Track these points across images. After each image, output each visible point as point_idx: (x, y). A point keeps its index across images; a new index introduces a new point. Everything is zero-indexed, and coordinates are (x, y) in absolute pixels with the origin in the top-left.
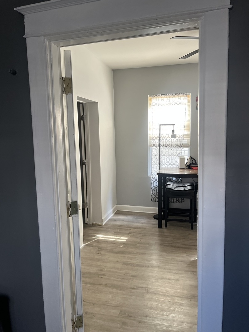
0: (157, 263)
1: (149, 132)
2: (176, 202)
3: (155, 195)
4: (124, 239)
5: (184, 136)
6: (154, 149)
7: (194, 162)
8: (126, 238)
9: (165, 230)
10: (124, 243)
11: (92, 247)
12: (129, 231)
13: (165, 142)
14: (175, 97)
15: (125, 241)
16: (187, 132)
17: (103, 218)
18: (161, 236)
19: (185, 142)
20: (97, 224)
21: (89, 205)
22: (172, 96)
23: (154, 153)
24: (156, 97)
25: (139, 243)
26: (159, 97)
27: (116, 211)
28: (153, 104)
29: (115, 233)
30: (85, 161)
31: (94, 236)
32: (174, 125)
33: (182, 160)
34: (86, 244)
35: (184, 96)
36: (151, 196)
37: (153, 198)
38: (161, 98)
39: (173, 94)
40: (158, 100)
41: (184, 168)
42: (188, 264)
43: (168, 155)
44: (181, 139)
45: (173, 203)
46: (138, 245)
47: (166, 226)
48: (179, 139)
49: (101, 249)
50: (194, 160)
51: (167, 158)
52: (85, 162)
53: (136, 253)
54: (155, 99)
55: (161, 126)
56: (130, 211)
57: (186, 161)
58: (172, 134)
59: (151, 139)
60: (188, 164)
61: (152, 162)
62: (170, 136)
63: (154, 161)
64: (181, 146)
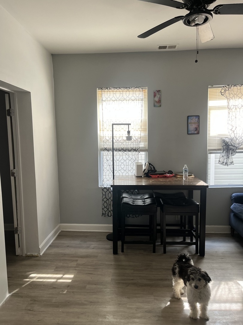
0: (115, 320)
1: (100, 133)
2: (132, 217)
3: (107, 208)
4: (68, 278)
5: (140, 138)
6: (106, 153)
7: (153, 169)
8: (72, 276)
9: (122, 257)
10: (69, 286)
11: (22, 297)
12: (75, 263)
13: (119, 145)
14: (129, 91)
15: (70, 281)
16: (144, 134)
17: (40, 247)
18: (119, 266)
19: (142, 145)
20: (32, 255)
21: (21, 230)
22: (126, 90)
23: (106, 158)
24: (106, 90)
25: (89, 283)
26: (110, 90)
27: (59, 232)
28: (104, 99)
29: (57, 268)
30: (13, 171)
31: (27, 277)
32: (130, 124)
33: (139, 167)
34: (13, 292)
35: (140, 91)
36: (103, 209)
37: (105, 212)
38: (113, 91)
39: (127, 88)
40: (109, 95)
41: (142, 177)
42: (159, 317)
43: (122, 160)
44: (138, 142)
45: (129, 217)
46: (88, 286)
47: (123, 251)
48: (136, 142)
49: (35, 301)
50: (152, 167)
51: (121, 164)
52: (14, 173)
53: (86, 303)
54: (105, 93)
55: (114, 126)
56: (78, 231)
57: (144, 168)
58: (127, 136)
59: (102, 142)
60: (146, 171)
61: (104, 168)
62: (125, 139)
63: (106, 167)
64: (138, 150)
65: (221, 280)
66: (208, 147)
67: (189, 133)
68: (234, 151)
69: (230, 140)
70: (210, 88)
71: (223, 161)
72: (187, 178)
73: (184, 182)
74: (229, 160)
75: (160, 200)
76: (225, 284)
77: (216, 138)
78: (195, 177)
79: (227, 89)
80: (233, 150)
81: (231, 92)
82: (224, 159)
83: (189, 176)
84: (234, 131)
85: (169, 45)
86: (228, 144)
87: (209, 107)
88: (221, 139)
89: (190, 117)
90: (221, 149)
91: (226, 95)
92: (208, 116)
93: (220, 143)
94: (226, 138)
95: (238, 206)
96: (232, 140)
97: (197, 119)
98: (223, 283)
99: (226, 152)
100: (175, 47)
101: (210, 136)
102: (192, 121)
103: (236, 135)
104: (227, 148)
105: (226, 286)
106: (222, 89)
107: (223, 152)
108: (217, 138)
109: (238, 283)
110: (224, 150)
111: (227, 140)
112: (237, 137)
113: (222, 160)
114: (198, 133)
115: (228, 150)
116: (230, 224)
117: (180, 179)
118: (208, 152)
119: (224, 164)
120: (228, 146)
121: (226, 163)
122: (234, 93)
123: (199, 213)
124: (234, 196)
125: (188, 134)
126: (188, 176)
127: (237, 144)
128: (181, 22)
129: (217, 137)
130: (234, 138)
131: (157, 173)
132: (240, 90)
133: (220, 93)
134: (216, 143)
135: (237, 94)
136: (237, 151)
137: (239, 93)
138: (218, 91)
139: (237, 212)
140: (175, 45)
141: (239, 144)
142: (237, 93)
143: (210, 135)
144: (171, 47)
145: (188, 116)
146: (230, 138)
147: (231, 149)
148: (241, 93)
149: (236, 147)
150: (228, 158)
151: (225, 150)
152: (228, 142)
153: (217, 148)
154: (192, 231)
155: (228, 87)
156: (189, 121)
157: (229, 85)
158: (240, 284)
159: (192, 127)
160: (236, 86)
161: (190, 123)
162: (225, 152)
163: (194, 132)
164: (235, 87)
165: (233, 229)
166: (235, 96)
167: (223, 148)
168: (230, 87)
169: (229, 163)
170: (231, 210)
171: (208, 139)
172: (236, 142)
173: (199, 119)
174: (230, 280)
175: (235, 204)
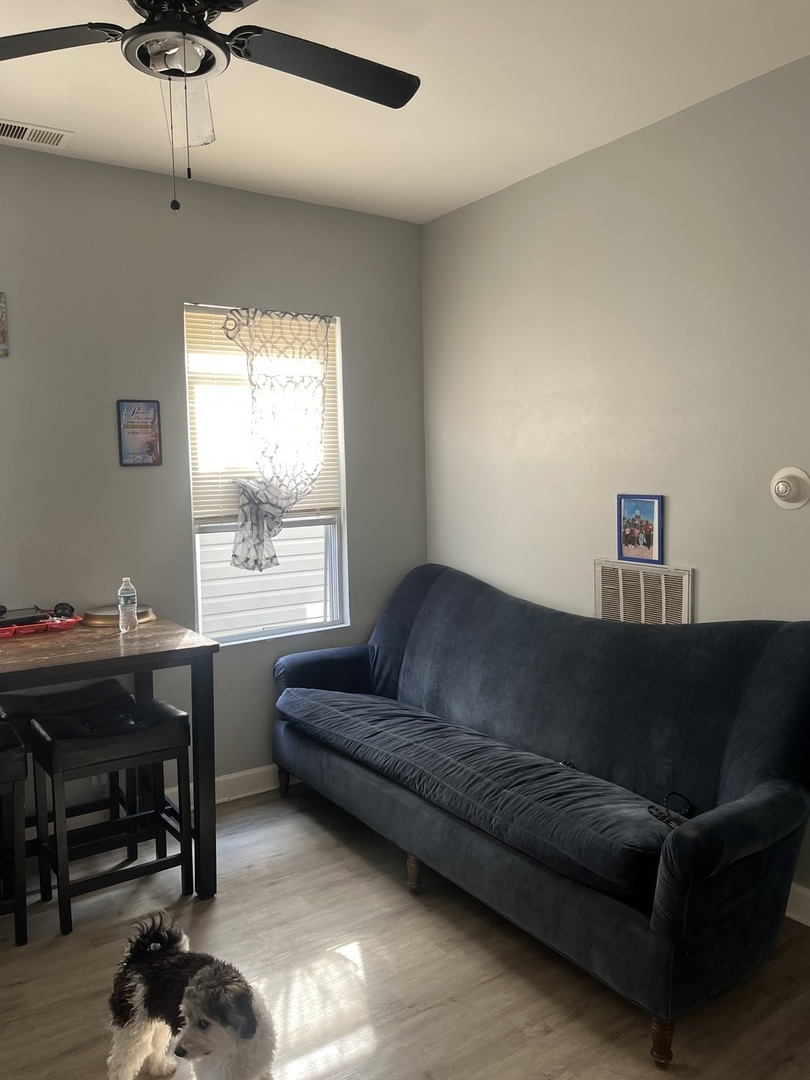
65: (288, 966)
66: (193, 511)
67: (125, 461)
68: (277, 520)
69: (263, 487)
70: (189, 309)
71: (245, 555)
72: (135, 626)
73: (127, 640)
74: (265, 552)
75: (33, 726)
76: (302, 975)
77: (218, 478)
78: (160, 618)
79: (245, 322)
80: (274, 517)
81: (255, 331)
82: (249, 549)
83: (140, 615)
84: (271, 458)
85: (36, 128)
86: (257, 499)
87: (189, 373)
88: (234, 482)
89: (125, 404)
90: (237, 516)
91: (241, 341)
92: (188, 405)
93: (232, 497)
94: (249, 478)
95: (300, 697)
96: (267, 484)
97: (152, 411)
98: (298, 972)
99: (253, 524)
100: (57, 139)
101: (197, 474)
102: (133, 419)
103: (277, 468)
104: (254, 511)
105: (309, 980)
106: (228, 319)
107: (243, 525)
108: (222, 478)
109: (339, 954)
110: (246, 520)
111: (252, 484)
112: (282, 478)
113: (241, 552)
114: (158, 462)
115: (257, 519)
116: (276, 757)
117: (107, 632)
118: (195, 527)
119: (251, 563)
120: (257, 505)
121: (256, 561)
122: (265, 337)
123: (190, 749)
124: (283, 667)
125: (122, 464)
126: (139, 618)
127: (283, 499)
128: (114, 49)
129: (220, 476)
130: (272, 480)
131: (7, 617)
132: (282, 329)
133: (222, 331)
134: (218, 497)
135: (274, 340)
136: (283, 520)
137: (279, 338)
138: (216, 323)
139: (297, 716)
140: (58, 132)
141: (288, 499)
142: (271, 337)
143: (197, 469)
144: (39, 136)
145: (119, 402)
146: (261, 480)
147: (266, 516)
148: (284, 338)
149: (280, 508)
150: (259, 544)
151: (249, 519)
152: (257, 493)
153: (223, 512)
154: (164, 816)
155: (244, 313)
156: (123, 417)
157: (247, 309)
158: (347, 956)
159: (136, 440)
160: (268, 315)
161: (127, 427)
162: (249, 523)
163: (144, 458)
164: (266, 319)
165: (284, 773)
166: (268, 345)
167: (243, 510)
168: (251, 315)
169: (264, 563)
170: (280, 711)
171: (194, 484)
172: (280, 493)
173: (158, 411)
174: (315, 952)
175: (288, 692)
